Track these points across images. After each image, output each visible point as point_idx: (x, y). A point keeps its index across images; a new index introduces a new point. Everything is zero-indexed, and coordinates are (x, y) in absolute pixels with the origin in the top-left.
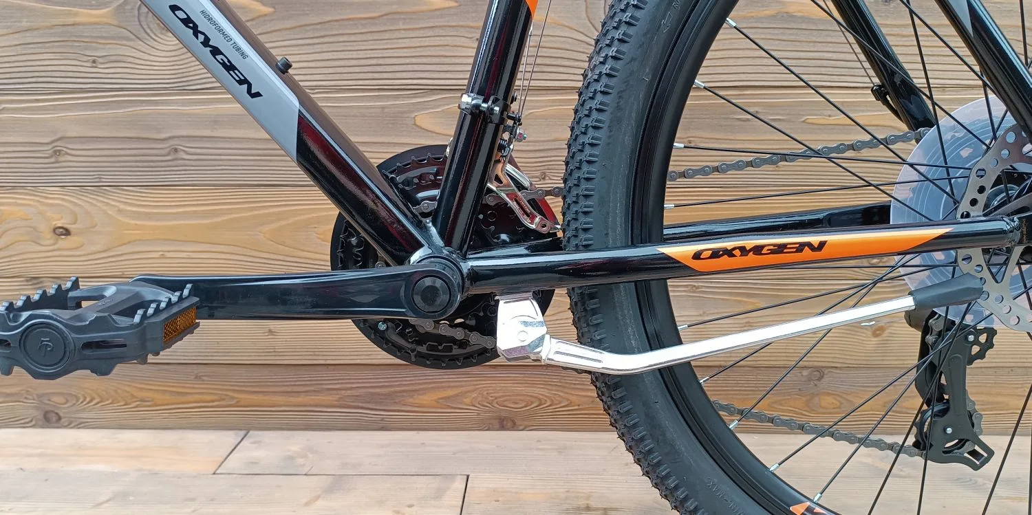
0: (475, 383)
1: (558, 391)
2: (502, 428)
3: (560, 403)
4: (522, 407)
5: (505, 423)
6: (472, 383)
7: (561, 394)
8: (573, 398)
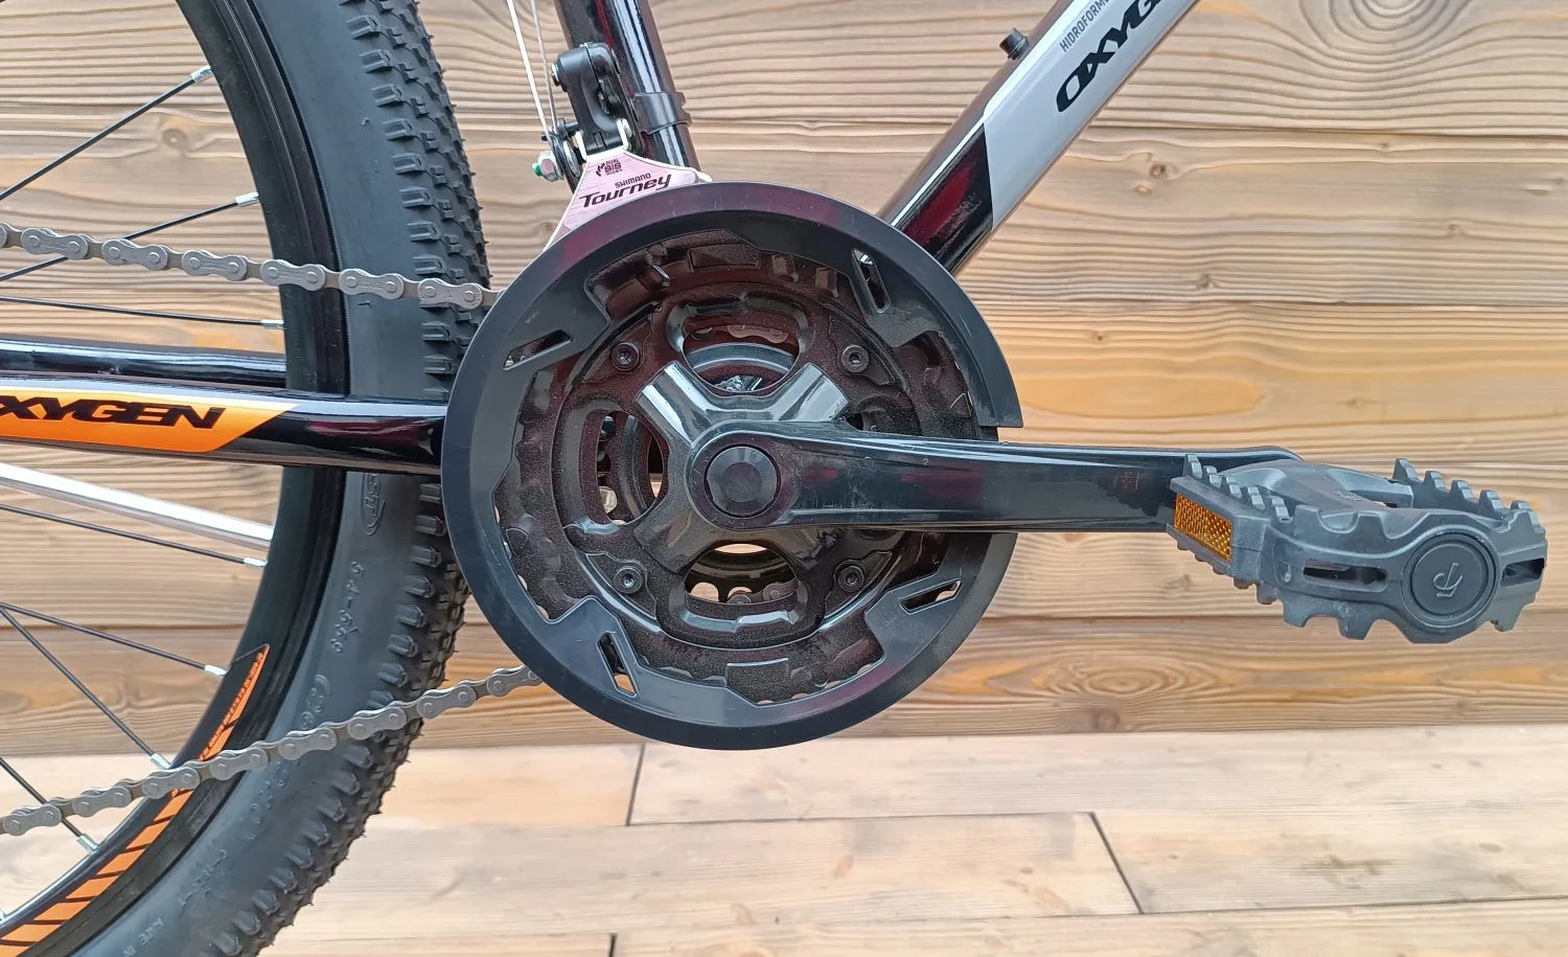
0: (1055, 649)
1: (1197, 661)
2: (1097, 728)
3: (1201, 680)
4: (1134, 691)
5: (1102, 719)
6: (1050, 649)
7: (1203, 666)
8: (1224, 674)
